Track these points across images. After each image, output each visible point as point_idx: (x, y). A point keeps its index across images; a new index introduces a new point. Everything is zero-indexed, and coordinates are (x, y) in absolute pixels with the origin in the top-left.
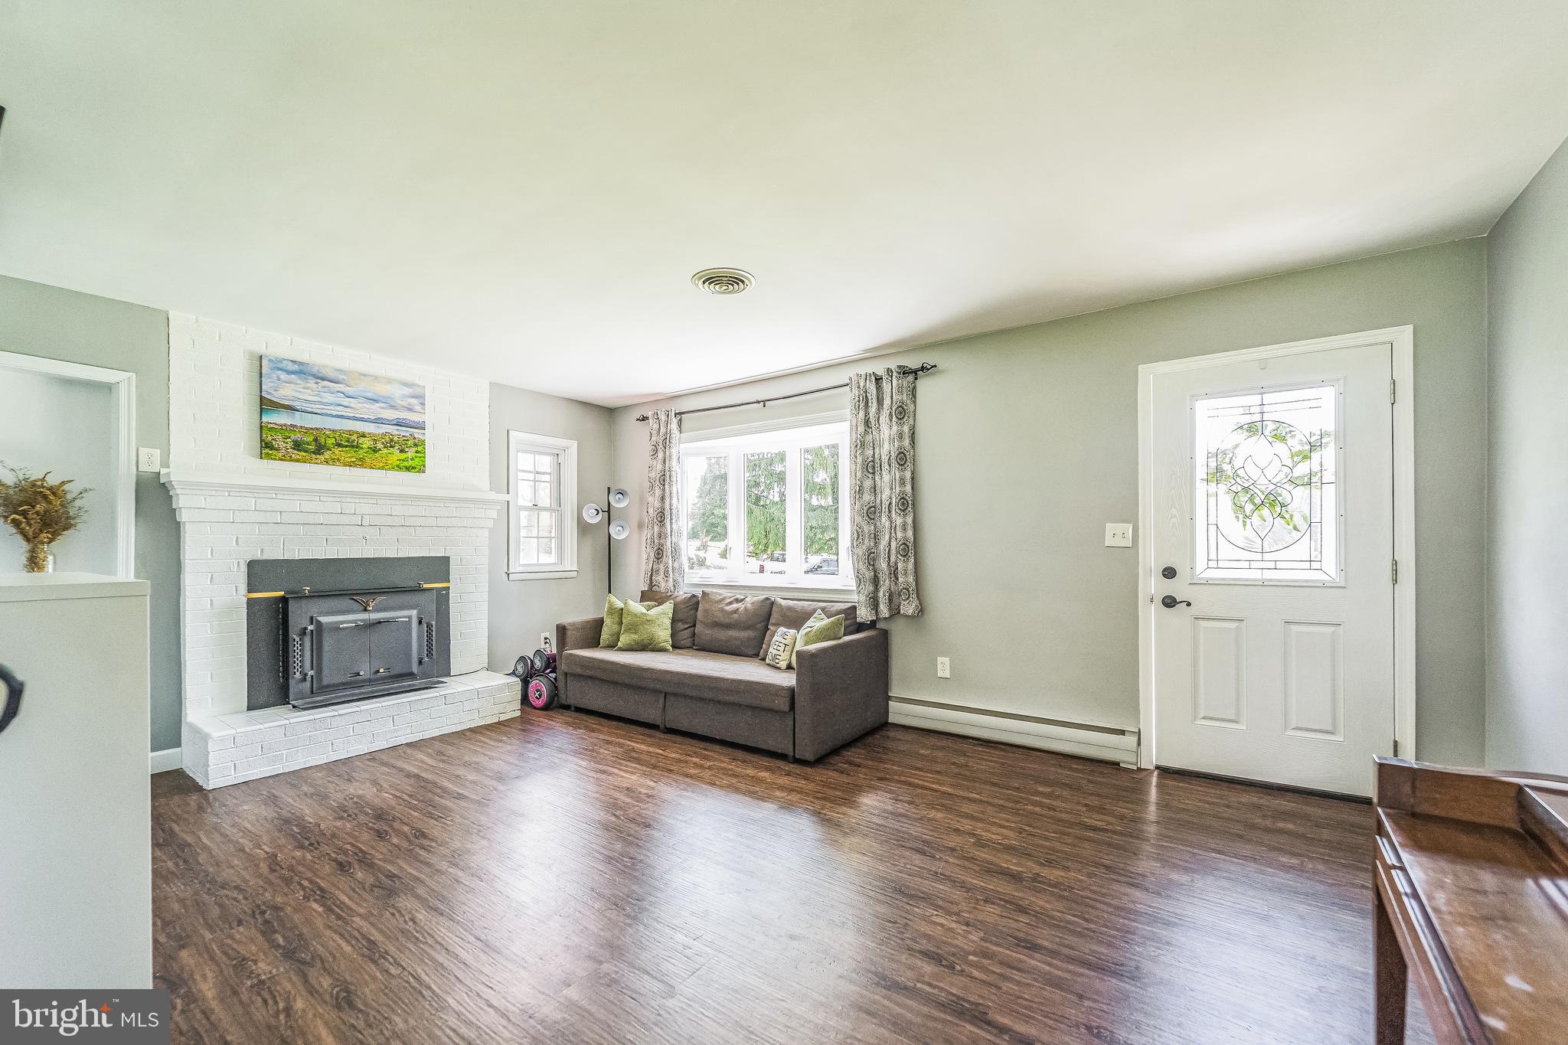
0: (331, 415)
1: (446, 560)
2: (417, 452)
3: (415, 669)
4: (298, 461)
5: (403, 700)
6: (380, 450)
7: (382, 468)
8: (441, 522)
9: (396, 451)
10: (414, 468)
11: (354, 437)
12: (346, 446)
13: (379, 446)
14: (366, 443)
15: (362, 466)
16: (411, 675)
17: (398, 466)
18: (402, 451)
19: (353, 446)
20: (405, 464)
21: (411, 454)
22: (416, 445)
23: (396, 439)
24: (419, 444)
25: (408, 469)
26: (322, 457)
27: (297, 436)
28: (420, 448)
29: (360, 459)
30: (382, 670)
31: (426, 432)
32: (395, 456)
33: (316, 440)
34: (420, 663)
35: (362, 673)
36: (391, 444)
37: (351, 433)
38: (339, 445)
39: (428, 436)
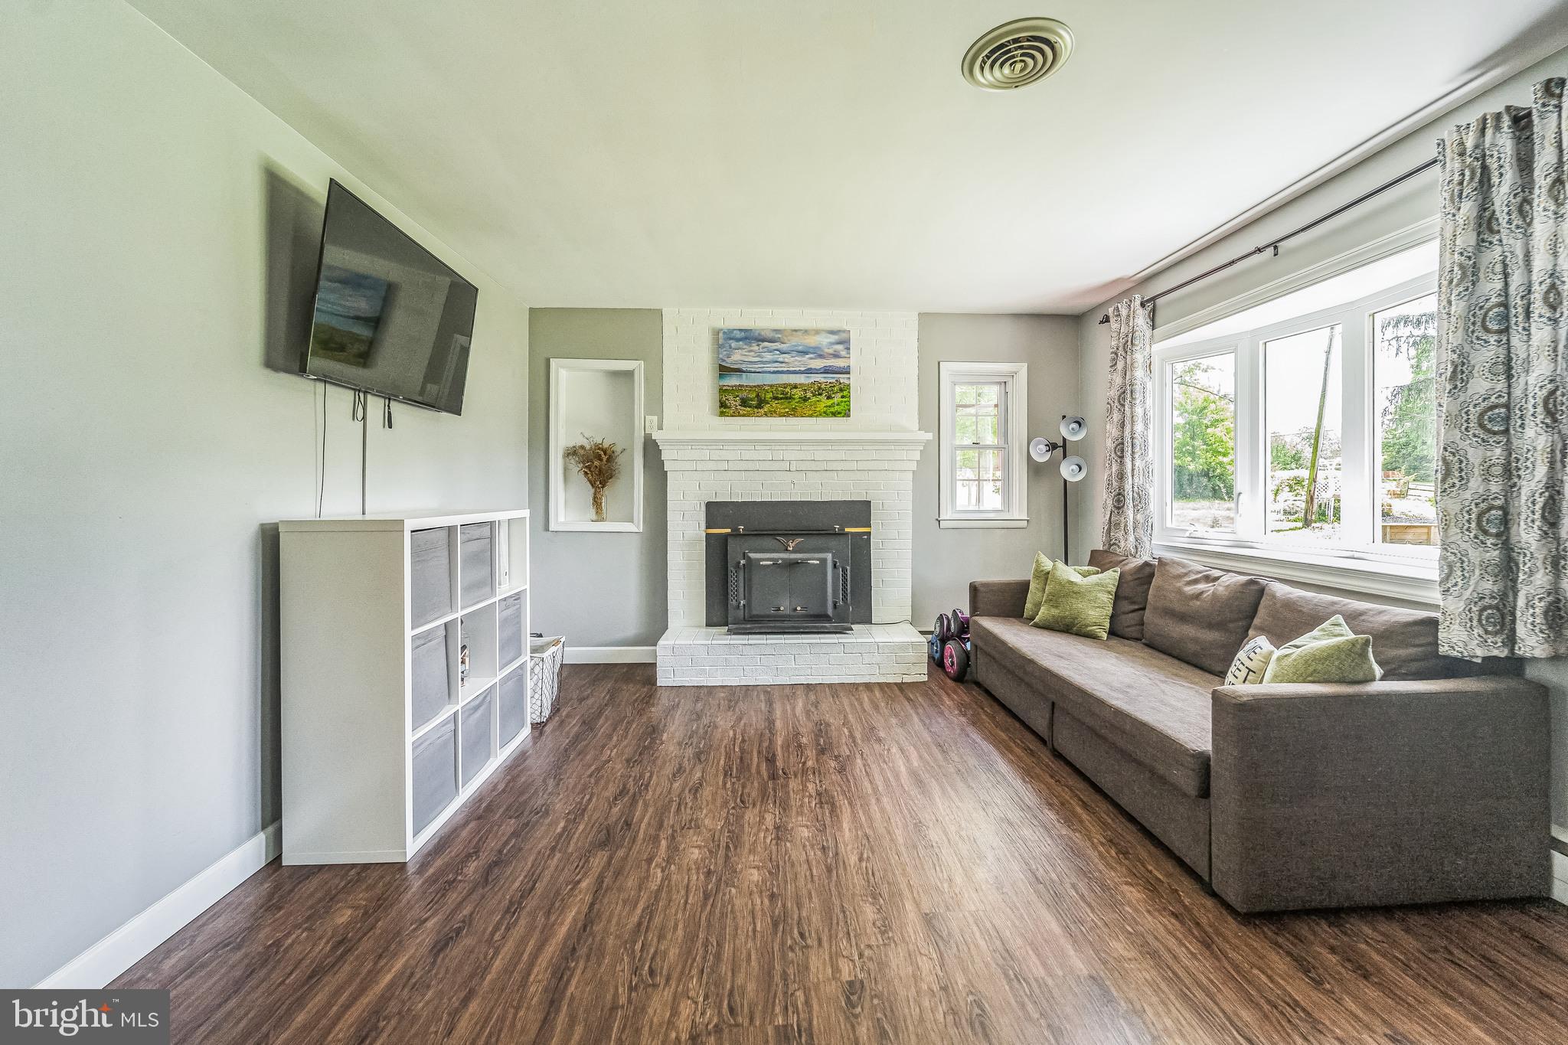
0: (770, 372)
1: (867, 504)
2: (843, 397)
3: (830, 612)
4: (744, 416)
5: (804, 641)
6: (809, 398)
7: (811, 416)
8: (861, 466)
9: (823, 398)
10: (839, 413)
11: (788, 390)
12: (781, 399)
13: (809, 395)
14: (798, 393)
15: (794, 415)
16: (824, 617)
17: (825, 413)
18: (829, 398)
19: (787, 398)
20: (832, 410)
21: (837, 399)
22: (841, 390)
23: (823, 386)
24: (844, 389)
25: (834, 414)
26: (762, 411)
27: (744, 394)
28: (845, 393)
29: (794, 409)
30: (799, 608)
31: (851, 376)
32: (823, 403)
33: (758, 396)
34: (835, 606)
35: (782, 608)
36: (819, 392)
37: (785, 386)
38: (776, 398)
39: (854, 380)
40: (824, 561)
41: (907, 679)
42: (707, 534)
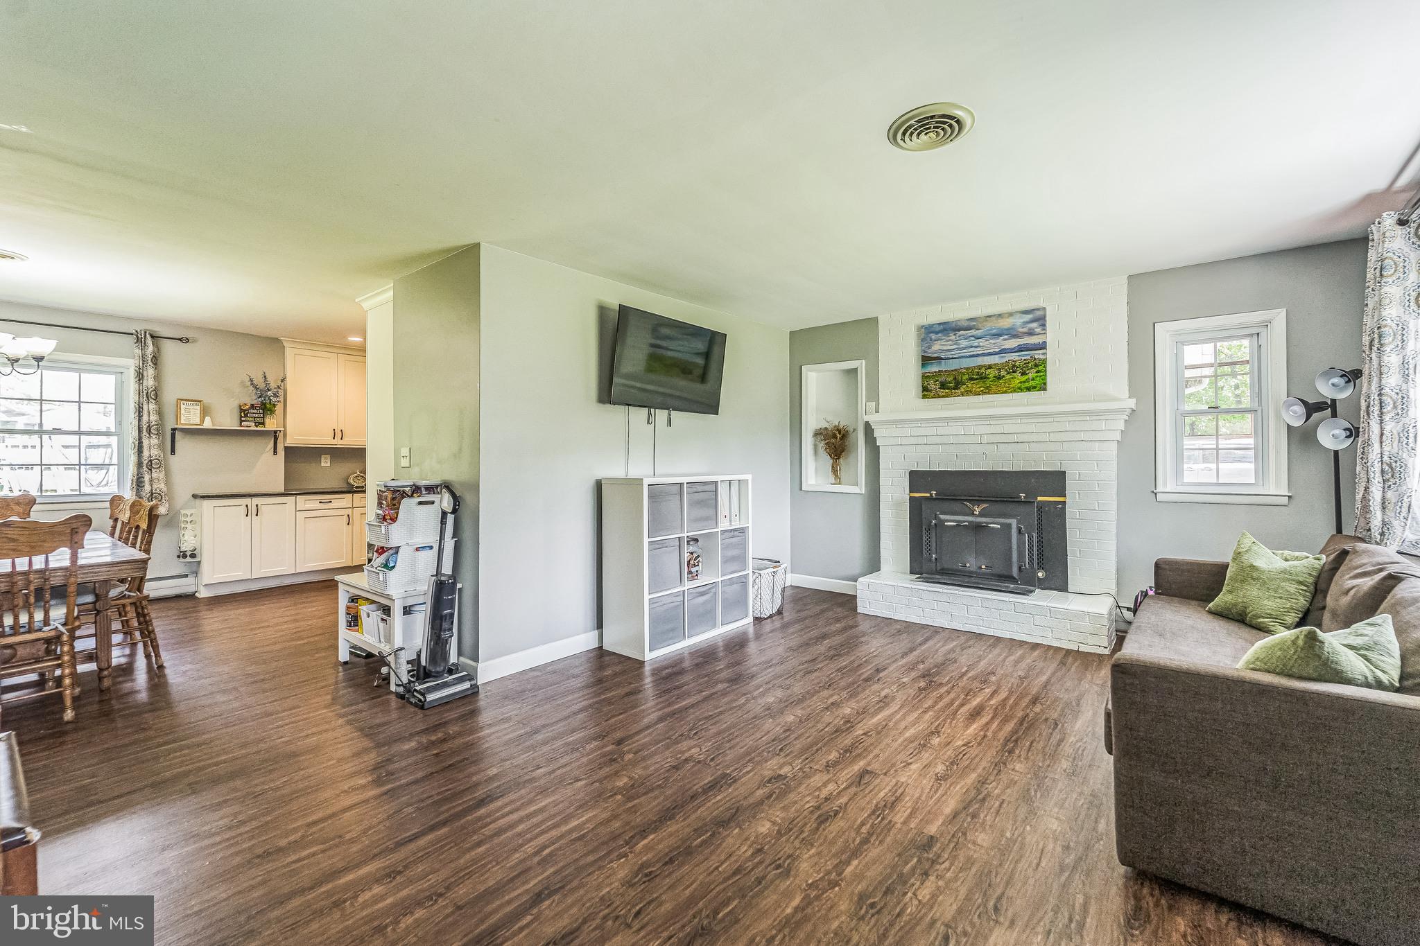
0: (966, 357)
1: (1062, 474)
2: (1037, 372)
3: (1015, 572)
4: (943, 397)
6: (1004, 376)
7: (1005, 392)
8: (1053, 437)
9: (1017, 375)
10: (1035, 387)
11: (983, 370)
12: (977, 379)
13: (1003, 373)
14: (992, 373)
15: (989, 393)
16: (1011, 579)
17: (1019, 388)
18: (1023, 374)
19: (981, 378)
20: (1027, 385)
21: (1032, 374)
22: (1036, 366)
23: (1017, 364)
24: (1040, 365)
25: (1028, 389)
26: (959, 391)
27: (943, 379)
28: (1040, 368)
29: (987, 388)
30: (983, 567)
31: (1049, 351)
32: (1018, 379)
33: (955, 379)
34: (1020, 568)
35: (968, 565)
36: (1013, 369)
37: (980, 367)
38: (972, 379)
39: (1050, 354)
40: (1009, 526)
41: (1083, 648)
42: (911, 498)
